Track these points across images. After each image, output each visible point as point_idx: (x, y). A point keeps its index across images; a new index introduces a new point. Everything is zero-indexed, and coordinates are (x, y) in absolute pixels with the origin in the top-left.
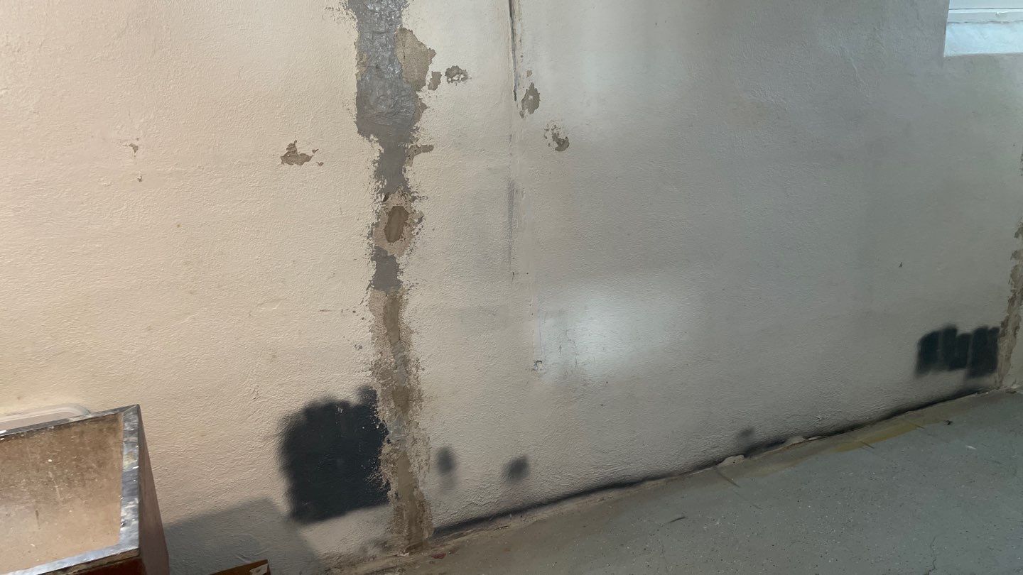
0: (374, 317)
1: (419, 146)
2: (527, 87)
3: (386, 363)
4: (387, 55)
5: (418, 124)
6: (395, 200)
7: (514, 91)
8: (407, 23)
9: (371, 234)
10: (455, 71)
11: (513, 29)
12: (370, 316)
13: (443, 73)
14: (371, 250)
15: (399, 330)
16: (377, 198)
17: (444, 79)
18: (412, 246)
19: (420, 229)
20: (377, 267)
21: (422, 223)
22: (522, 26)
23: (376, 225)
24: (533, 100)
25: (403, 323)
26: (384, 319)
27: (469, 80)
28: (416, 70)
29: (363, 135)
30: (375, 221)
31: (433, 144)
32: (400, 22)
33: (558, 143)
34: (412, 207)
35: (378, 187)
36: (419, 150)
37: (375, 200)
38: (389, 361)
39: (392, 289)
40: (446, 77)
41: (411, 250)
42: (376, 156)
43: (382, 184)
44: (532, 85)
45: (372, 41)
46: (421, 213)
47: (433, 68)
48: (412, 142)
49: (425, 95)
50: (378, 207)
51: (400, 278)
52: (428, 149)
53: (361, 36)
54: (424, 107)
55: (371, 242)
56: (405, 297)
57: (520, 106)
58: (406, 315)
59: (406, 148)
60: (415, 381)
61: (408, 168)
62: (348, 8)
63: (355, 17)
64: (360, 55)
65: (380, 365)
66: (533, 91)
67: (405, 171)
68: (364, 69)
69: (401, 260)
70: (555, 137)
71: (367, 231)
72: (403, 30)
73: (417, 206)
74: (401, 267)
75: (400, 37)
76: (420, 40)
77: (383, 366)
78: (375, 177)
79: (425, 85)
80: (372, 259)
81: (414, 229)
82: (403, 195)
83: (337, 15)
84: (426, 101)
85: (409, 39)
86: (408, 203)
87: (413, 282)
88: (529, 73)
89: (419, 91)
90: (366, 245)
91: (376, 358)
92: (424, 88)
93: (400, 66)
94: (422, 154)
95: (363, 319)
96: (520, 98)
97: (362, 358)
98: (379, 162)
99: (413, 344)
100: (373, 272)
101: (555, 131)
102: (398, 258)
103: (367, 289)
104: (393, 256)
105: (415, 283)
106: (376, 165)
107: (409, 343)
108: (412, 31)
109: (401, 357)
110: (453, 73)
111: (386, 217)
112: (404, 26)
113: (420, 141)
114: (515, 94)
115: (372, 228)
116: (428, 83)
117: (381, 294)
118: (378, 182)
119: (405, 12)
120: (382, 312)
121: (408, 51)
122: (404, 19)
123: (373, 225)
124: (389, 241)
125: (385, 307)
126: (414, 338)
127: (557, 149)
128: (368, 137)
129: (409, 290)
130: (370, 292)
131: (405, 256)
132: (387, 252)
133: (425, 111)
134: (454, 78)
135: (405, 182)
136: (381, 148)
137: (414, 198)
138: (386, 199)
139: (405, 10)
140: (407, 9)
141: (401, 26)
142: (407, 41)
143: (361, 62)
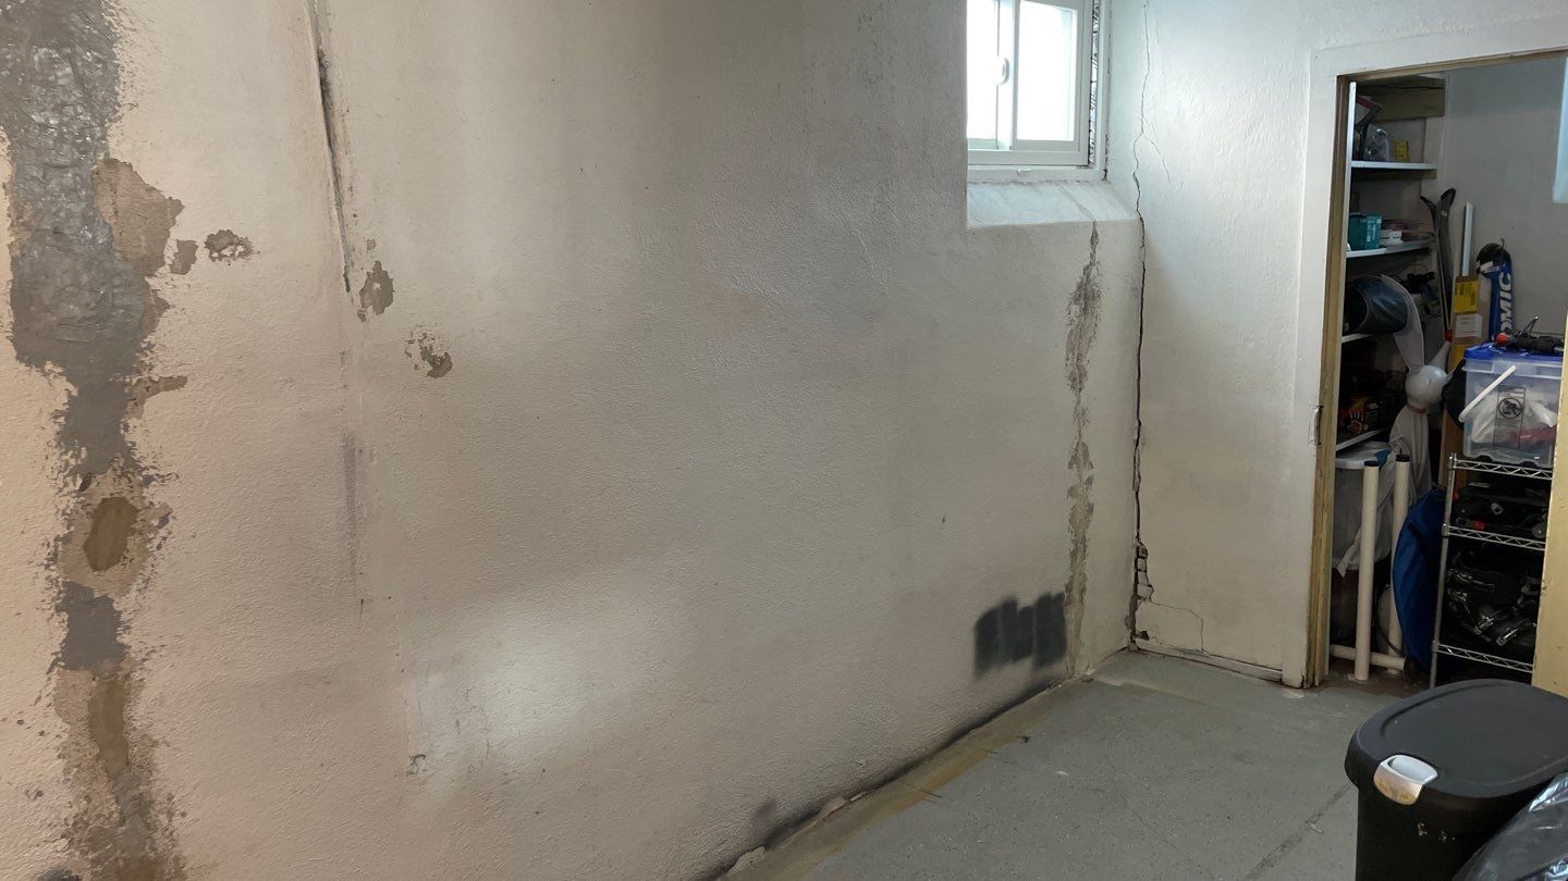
0: (67, 726)
1: (156, 379)
2: (369, 268)
3: (99, 816)
4: (77, 208)
5: (150, 338)
6: (105, 487)
7: (345, 276)
8: (119, 148)
9: (54, 558)
10: (225, 240)
11: (335, 169)
12: (58, 727)
13: (201, 242)
14: (54, 592)
15: (125, 746)
16: (66, 485)
17: (202, 254)
18: (147, 573)
19: (165, 538)
20: (72, 624)
21: (168, 526)
22: (351, 162)
23: (66, 540)
24: (380, 289)
25: (135, 729)
26: (91, 726)
27: (253, 258)
28: (143, 238)
29: (29, 364)
30: (62, 531)
31: (185, 374)
32: (105, 148)
33: (432, 363)
34: (144, 498)
35: (67, 464)
36: (153, 387)
37: (61, 490)
38: (106, 813)
39: (107, 665)
40: (207, 251)
41: (147, 581)
42: (61, 402)
43: (74, 456)
44: (378, 264)
45: (44, 182)
46: (165, 506)
47: (177, 234)
48: (139, 373)
49: (163, 282)
50: (70, 502)
51: (125, 639)
52: (176, 383)
53: (19, 172)
54: (164, 306)
55: (54, 575)
56: (137, 676)
57: (358, 300)
58: (140, 713)
59: (125, 385)
60: (166, 841)
61: (132, 422)
64: (17, 211)
65: (87, 824)
66: (380, 275)
67: (126, 427)
68: (26, 235)
69: (124, 604)
70: (426, 353)
71: (44, 553)
72: (112, 163)
73: (156, 494)
74: (124, 617)
75: (103, 176)
76: (149, 180)
77: (94, 824)
78: (58, 445)
79: (163, 263)
80: (58, 610)
81: (150, 540)
82: (124, 475)
84: (167, 295)
85: (124, 181)
86: (137, 488)
87: (152, 643)
88: (371, 245)
89: (151, 276)
90: (42, 583)
91: (75, 810)
92: (161, 270)
93: (106, 231)
94: (163, 394)
95: (42, 733)
96: (356, 288)
97: (43, 815)
98: (67, 415)
99: (159, 767)
100: (62, 634)
101: (426, 343)
102: (117, 600)
103: (50, 670)
104: (106, 596)
105: (156, 644)
106: (62, 420)
107: (149, 767)
108: (130, 166)
109: (134, 798)
110: (221, 243)
111: (88, 522)
112: (112, 156)
113: (155, 370)
114: (347, 281)
115: (56, 547)
116: (168, 262)
117: (81, 678)
118: (66, 453)
119: (113, 129)
120: (85, 713)
121: (123, 202)
122: (112, 143)
123: (56, 539)
124: (95, 568)
125: (91, 704)
126: (160, 756)
127: (430, 374)
128: (40, 365)
129: (144, 660)
130: (54, 676)
131: (133, 594)
132: (91, 591)
133: (165, 314)
134: (224, 252)
135: (128, 450)
136: (71, 387)
137: (148, 480)
138: (84, 486)
139: (114, 125)
140: (118, 124)
141: (107, 154)
142: (121, 182)
143: (21, 220)
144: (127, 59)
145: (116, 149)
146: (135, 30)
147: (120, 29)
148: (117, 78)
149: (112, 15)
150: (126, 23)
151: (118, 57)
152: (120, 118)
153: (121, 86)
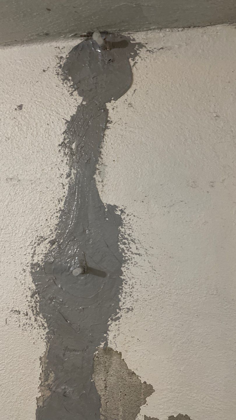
32: (106, 339)
47: (146, 411)
62: (37, 314)
63: (46, 325)
64: (45, 375)
68: (48, 393)
72: (108, 351)
76: (131, 367)
83: (23, 320)
108: (120, 354)
112: (109, 345)
119: (113, 326)
121: (112, 380)
122: (110, 337)
139: (114, 323)
140: (117, 322)
141: (106, 344)
142: (113, 366)
143: (46, 383)
144: (130, 275)
145: (113, 341)
146: (139, 254)
147: (129, 253)
148: (122, 289)
149: (124, 244)
150: (134, 250)
151: (124, 274)
152: (119, 318)
153: (123, 294)
